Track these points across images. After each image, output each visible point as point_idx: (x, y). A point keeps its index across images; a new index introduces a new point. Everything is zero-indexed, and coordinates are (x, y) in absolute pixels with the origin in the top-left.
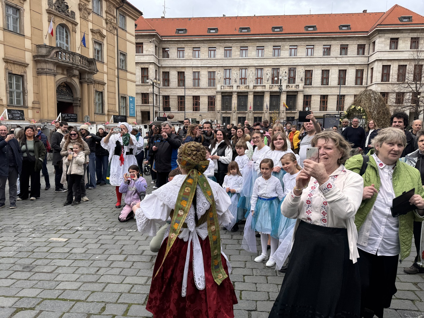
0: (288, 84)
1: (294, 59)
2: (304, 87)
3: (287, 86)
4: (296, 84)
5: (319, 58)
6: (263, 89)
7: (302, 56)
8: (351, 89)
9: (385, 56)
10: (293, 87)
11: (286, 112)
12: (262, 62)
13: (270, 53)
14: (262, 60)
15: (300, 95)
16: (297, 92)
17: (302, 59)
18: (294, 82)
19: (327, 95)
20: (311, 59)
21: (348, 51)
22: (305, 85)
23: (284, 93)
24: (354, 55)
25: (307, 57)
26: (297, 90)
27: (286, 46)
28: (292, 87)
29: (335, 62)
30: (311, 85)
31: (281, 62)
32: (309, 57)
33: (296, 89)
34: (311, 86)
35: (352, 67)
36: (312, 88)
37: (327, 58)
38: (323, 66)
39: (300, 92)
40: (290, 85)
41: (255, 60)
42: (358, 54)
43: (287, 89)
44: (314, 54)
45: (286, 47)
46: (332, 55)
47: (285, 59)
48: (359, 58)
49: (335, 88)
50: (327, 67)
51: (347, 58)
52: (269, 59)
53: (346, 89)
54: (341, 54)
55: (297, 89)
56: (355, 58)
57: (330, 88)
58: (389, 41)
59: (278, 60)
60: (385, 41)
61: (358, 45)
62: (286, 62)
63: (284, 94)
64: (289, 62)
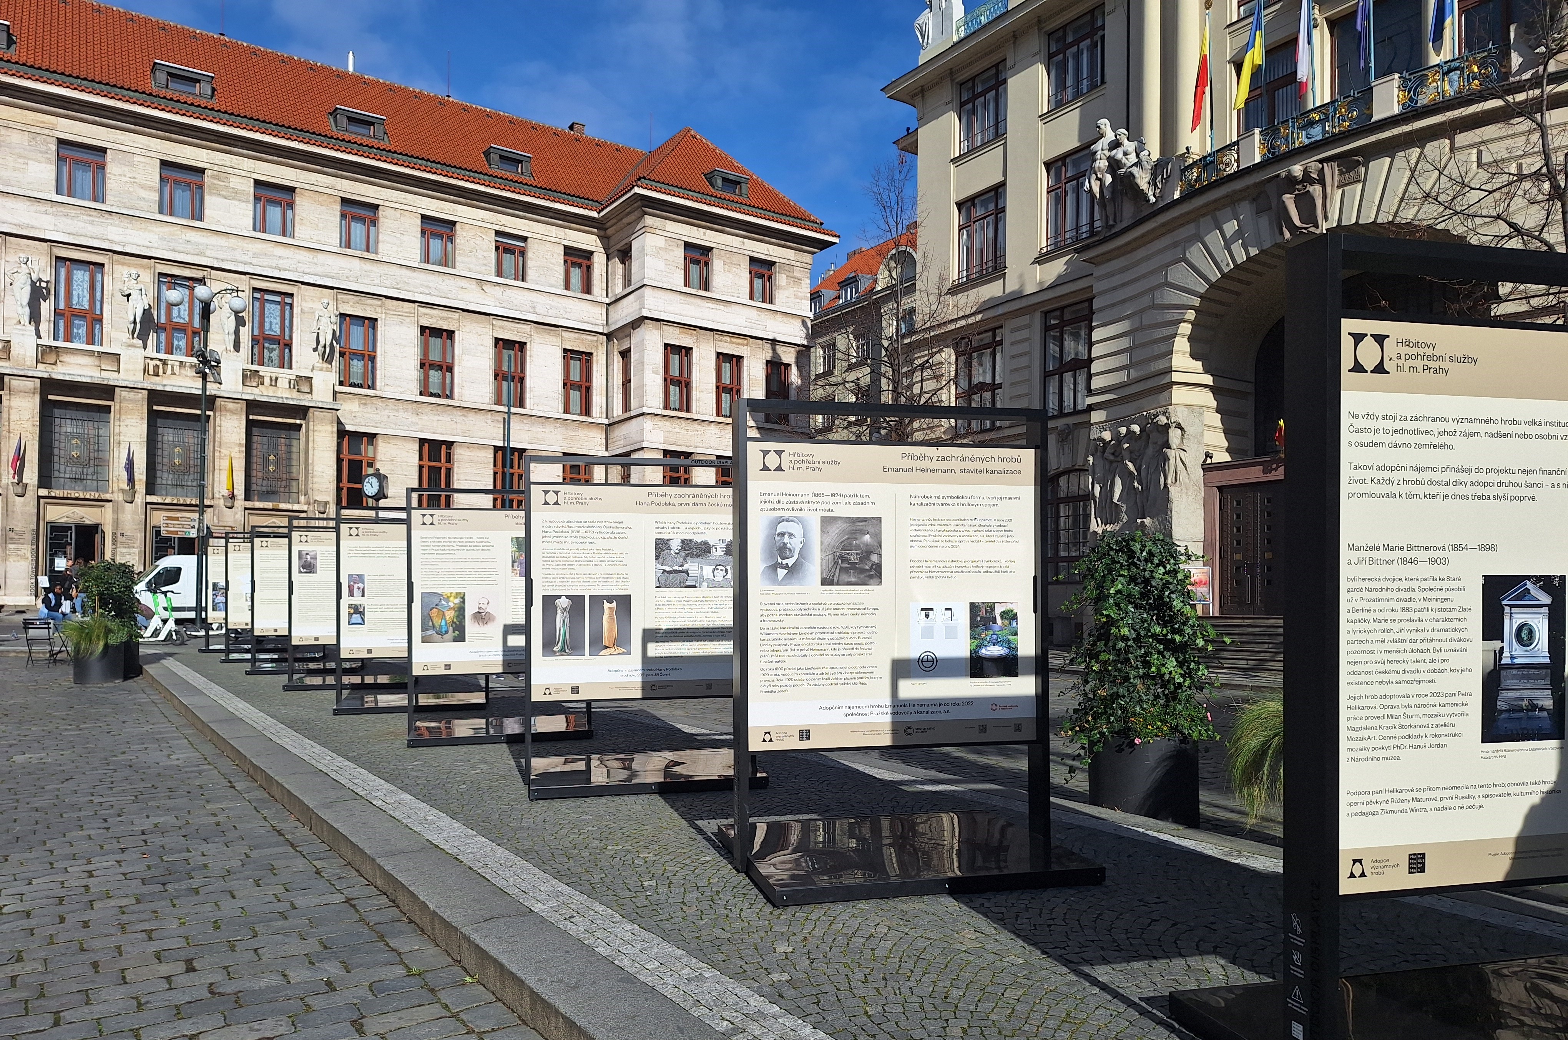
0: (255, 367)
1: (280, 251)
2: (335, 393)
3: (248, 377)
4: (296, 371)
5: (404, 271)
6: (105, 374)
7: (319, 242)
8: (549, 428)
9: (670, 308)
10: (283, 383)
11: (249, 504)
12: (91, 229)
13: (143, 193)
14: (95, 217)
15: (318, 427)
16: (302, 411)
17: (321, 256)
18: (285, 362)
19: (450, 444)
20: (368, 266)
21: (530, 263)
22: (341, 383)
23: (231, 405)
24: (551, 286)
25: (349, 251)
26: (305, 400)
27: (238, 179)
28: (274, 381)
29: (473, 299)
30: (372, 387)
31: (208, 253)
32: (358, 253)
33: (295, 394)
34: (370, 392)
35: (548, 336)
36: (378, 402)
37: (438, 278)
38: (422, 310)
39: (318, 414)
40: (266, 371)
41: (48, 207)
42: (567, 286)
43: (248, 390)
44: (380, 246)
45: (233, 179)
46: (460, 268)
47: (233, 241)
48: (570, 300)
49: (480, 417)
50: (442, 318)
51: (526, 293)
52: (137, 223)
53: (526, 427)
54: (499, 273)
55: (302, 396)
56: (556, 298)
57: (459, 412)
58: (680, 252)
59: (192, 235)
60: (665, 249)
61: (565, 247)
62: (239, 256)
63: (232, 412)
64: (254, 261)
